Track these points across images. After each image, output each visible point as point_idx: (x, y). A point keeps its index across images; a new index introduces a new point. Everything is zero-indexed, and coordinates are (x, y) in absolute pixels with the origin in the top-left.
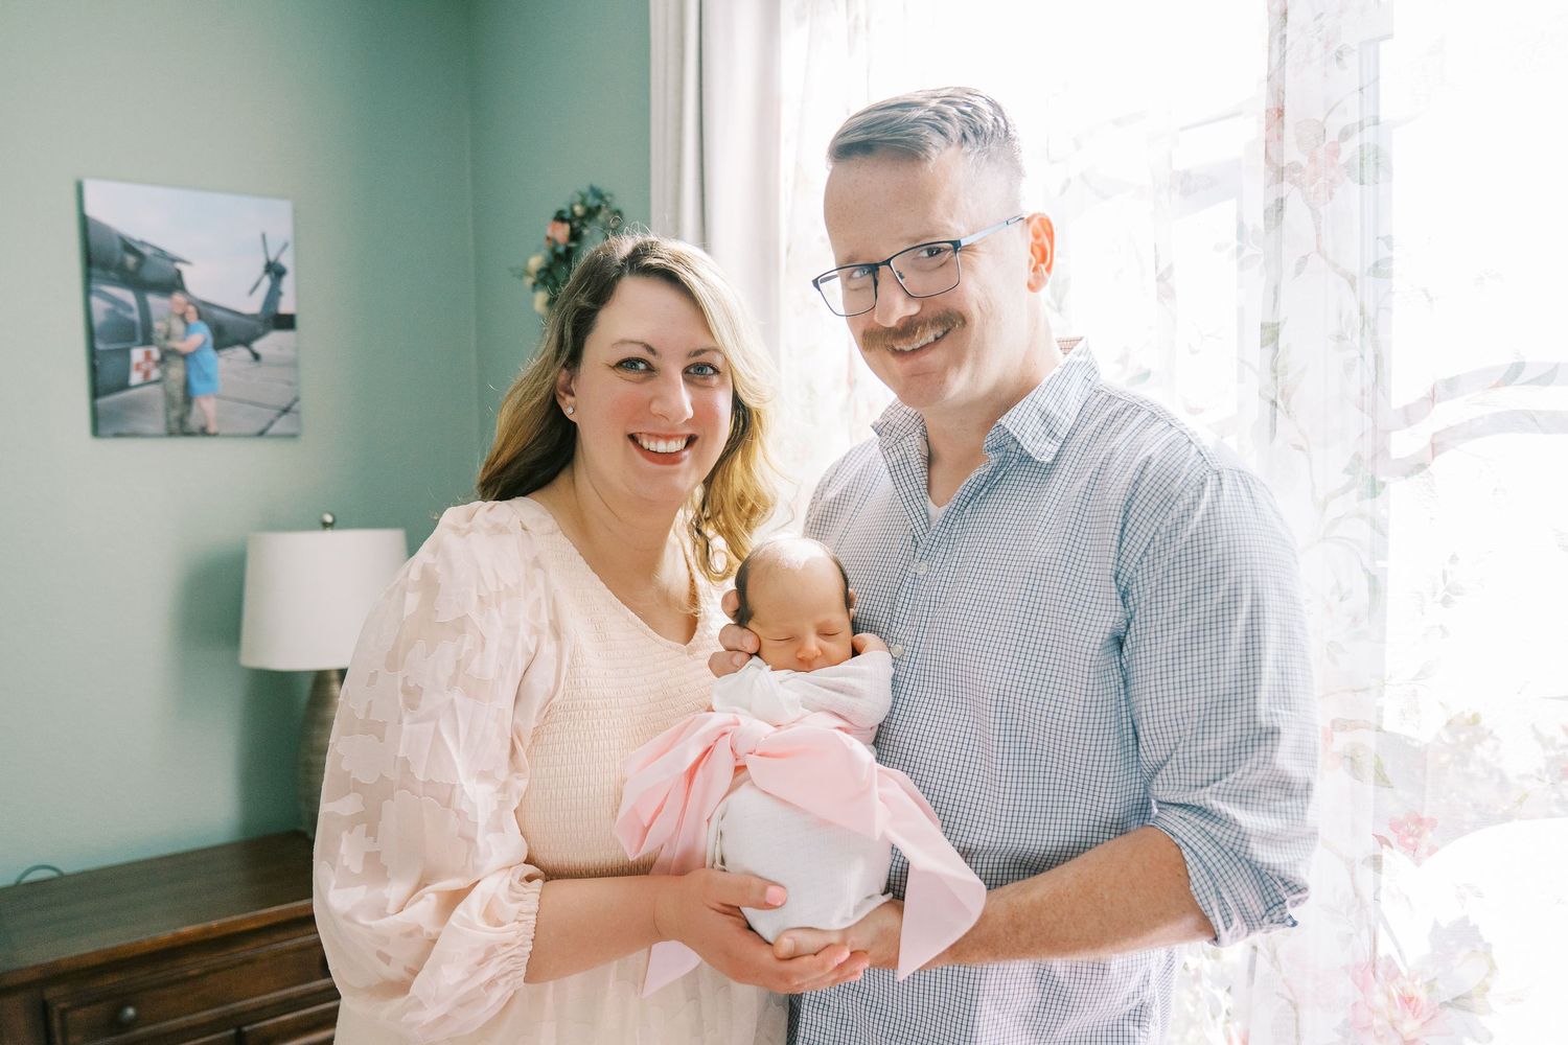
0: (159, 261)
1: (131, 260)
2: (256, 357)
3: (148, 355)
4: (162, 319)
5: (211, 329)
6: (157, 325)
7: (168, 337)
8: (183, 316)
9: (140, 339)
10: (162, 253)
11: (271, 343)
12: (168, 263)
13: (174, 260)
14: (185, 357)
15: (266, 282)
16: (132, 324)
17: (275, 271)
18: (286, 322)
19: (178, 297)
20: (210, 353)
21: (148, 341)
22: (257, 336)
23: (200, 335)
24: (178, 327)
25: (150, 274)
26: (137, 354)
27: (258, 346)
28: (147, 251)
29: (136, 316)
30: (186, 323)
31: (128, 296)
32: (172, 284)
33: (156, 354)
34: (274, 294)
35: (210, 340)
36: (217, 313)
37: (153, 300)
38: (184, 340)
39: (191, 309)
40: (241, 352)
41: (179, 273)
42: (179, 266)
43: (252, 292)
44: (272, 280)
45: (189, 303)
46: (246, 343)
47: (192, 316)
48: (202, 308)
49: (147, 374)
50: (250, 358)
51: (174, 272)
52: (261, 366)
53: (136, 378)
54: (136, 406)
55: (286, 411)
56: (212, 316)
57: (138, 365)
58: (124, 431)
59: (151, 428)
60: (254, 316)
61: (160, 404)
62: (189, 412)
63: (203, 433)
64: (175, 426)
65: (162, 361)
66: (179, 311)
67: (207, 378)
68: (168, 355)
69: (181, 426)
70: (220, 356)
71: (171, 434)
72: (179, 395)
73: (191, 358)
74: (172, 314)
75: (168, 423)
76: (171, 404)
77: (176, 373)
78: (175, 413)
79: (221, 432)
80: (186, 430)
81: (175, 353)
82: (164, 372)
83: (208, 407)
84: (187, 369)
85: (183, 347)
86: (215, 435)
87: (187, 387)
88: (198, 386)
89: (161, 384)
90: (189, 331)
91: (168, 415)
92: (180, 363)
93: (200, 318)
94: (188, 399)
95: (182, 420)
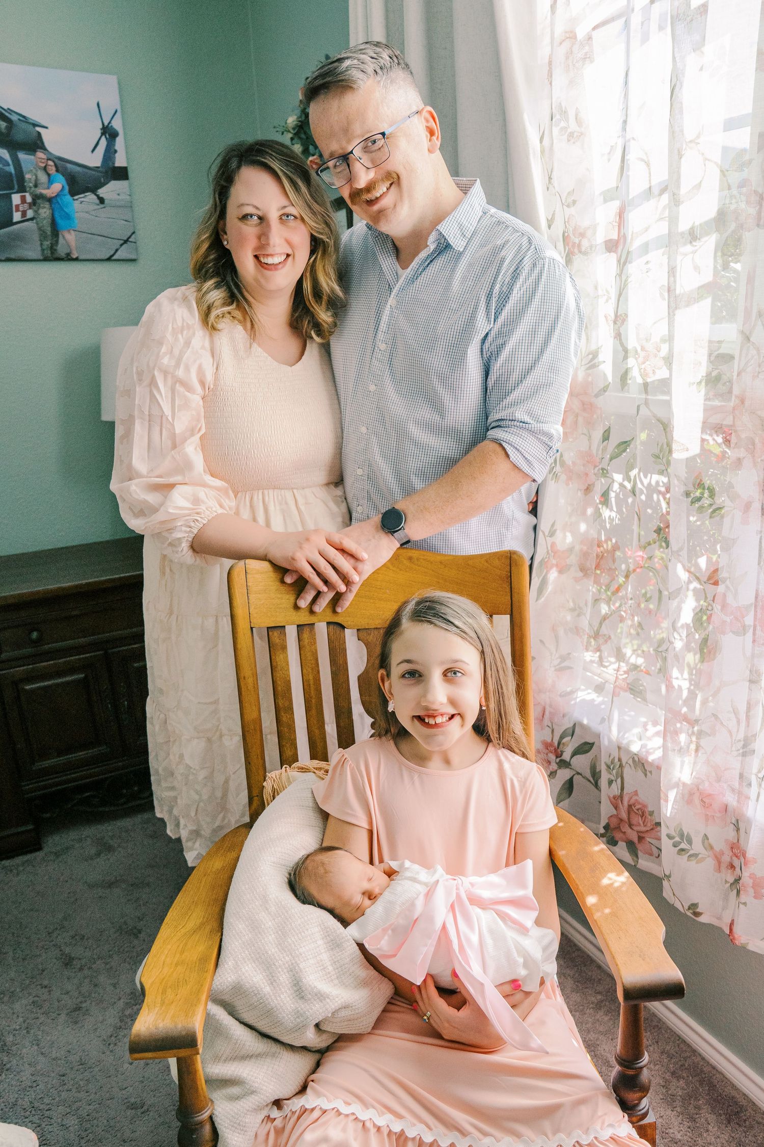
0: (23, 126)
1: (3, 125)
2: (102, 200)
3: (23, 199)
4: (30, 171)
5: (67, 180)
6: (28, 176)
7: (36, 186)
8: (45, 169)
9: (16, 187)
10: (25, 120)
11: (111, 190)
12: (31, 127)
13: (35, 125)
14: (50, 200)
15: (104, 142)
16: (11, 174)
17: (109, 133)
18: (122, 174)
19: (40, 154)
20: (68, 198)
21: (22, 189)
22: (101, 185)
23: (58, 185)
24: (43, 178)
25: (19, 136)
26: (16, 199)
27: (102, 192)
28: (13, 117)
29: (12, 169)
30: (49, 175)
31: (4, 153)
32: (35, 145)
33: (29, 199)
34: (111, 151)
35: (67, 188)
36: (69, 166)
37: (22, 156)
38: (48, 188)
40: (90, 197)
41: (39, 134)
42: (38, 129)
43: (93, 150)
44: (107, 139)
45: (48, 159)
46: (94, 190)
47: (52, 170)
48: (59, 162)
49: (24, 214)
50: (98, 201)
51: (35, 134)
52: (104, 207)
53: (17, 217)
54: (18, 238)
55: (126, 242)
56: (66, 168)
57: (17, 206)
58: (13, 256)
59: (31, 254)
60: (96, 169)
61: (36, 237)
62: (57, 242)
63: (68, 258)
64: (48, 253)
65: (34, 203)
66: (43, 165)
67: (68, 217)
68: (37, 198)
69: (52, 253)
70: (74, 200)
71: (46, 259)
72: (48, 230)
73: (54, 201)
74: (37, 167)
75: (43, 250)
76: (43, 236)
77: (45, 212)
78: (47, 243)
79: (81, 258)
80: (56, 256)
81: (41, 197)
82: (36, 212)
83: (69, 239)
84: (53, 210)
85: (48, 193)
86: (77, 259)
87: (54, 223)
88: (60, 222)
89: (35, 221)
90: (50, 181)
91: (41, 244)
92: (47, 205)
93: (57, 171)
94: (55, 232)
95: (53, 248)
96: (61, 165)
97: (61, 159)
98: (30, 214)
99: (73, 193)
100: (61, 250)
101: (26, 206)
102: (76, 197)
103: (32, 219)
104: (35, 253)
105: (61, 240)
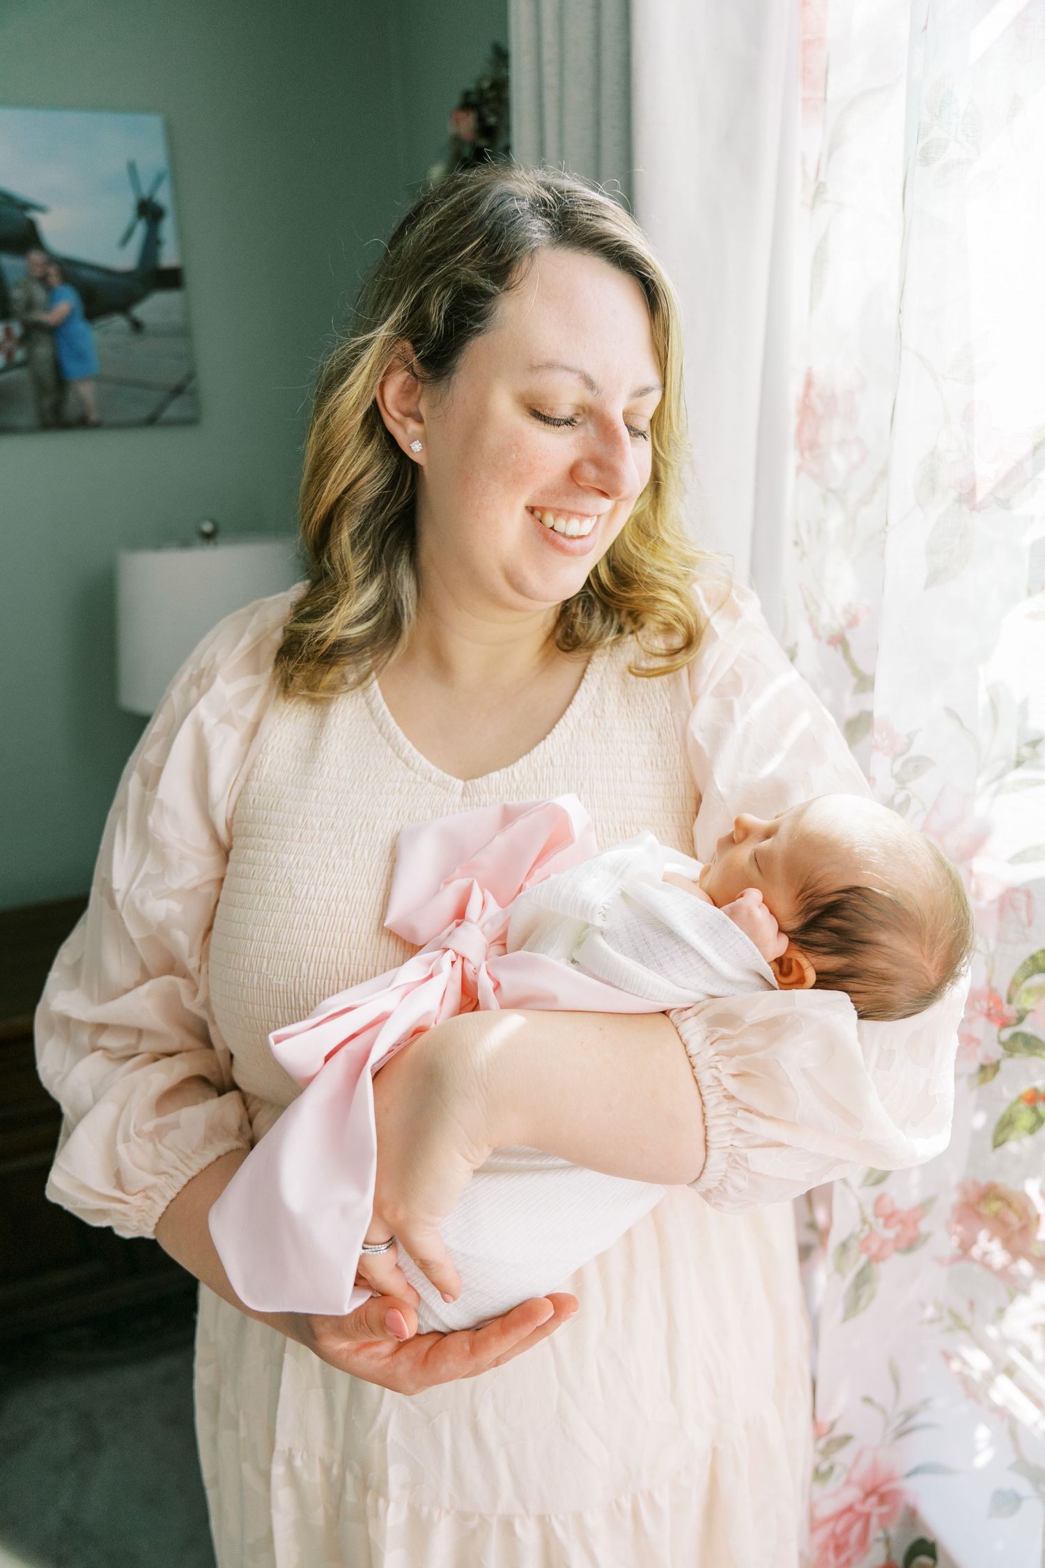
0: (9, 210)
2: (137, 326)
3: (9, 333)
4: (19, 286)
5: (80, 294)
6: (17, 294)
7: (29, 307)
8: (43, 280)
10: (10, 200)
11: (153, 308)
12: (18, 212)
13: (26, 206)
14: (53, 331)
15: (141, 229)
17: (149, 212)
18: (171, 279)
19: (36, 257)
22: (136, 299)
23: (66, 304)
24: (39, 294)
27: (138, 312)
30: (49, 288)
32: (28, 239)
33: (17, 329)
34: (152, 244)
35: (79, 311)
36: (85, 274)
37: (6, 261)
38: (48, 309)
39: (53, 271)
40: (118, 322)
41: (33, 224)
43: (125, 241)
44: (148, 224)
45: (49, 263)
46: (123, 309)
47: (54, 279)
48: (65, 267)
49: (9, 355)
50: (131, 328)
51: (27, 222)
52: (143, 338)
55: (178, 391)
56: (80, 276)
59: (21, 421)
60: (127, 275)
61: (29, 393)
62: (64, 398)
63: (83, 423)
64: (50, 416)
65: (26, 338)
66: (38, 272)
67: (81, 356)
68: (33, 330)
69: (57, 416)
70: (94, 328)
71: (45, 427)
72: (49, 379)
73: (58, 331)
74: (31, 277)
75: (41, 412)
76: (42, 390)
78: (48, 402)
79: (105, 421)
80: (64, 420)
81: (40, 327)
82: (30, 353)
83: (85, 392)
84: (55, 346)
85: (48, 318)
86: (97, 426)
87: (57, 367)
88: (71, 367)
89: (28, 366)
90: (52, 298)
91: (39, 405)
92: (47, 339)
93: (64, 281)
94: (61, 382)
95: (57, 409)
98: (19, 355)
101: (13, 344)
104: (27, 418)
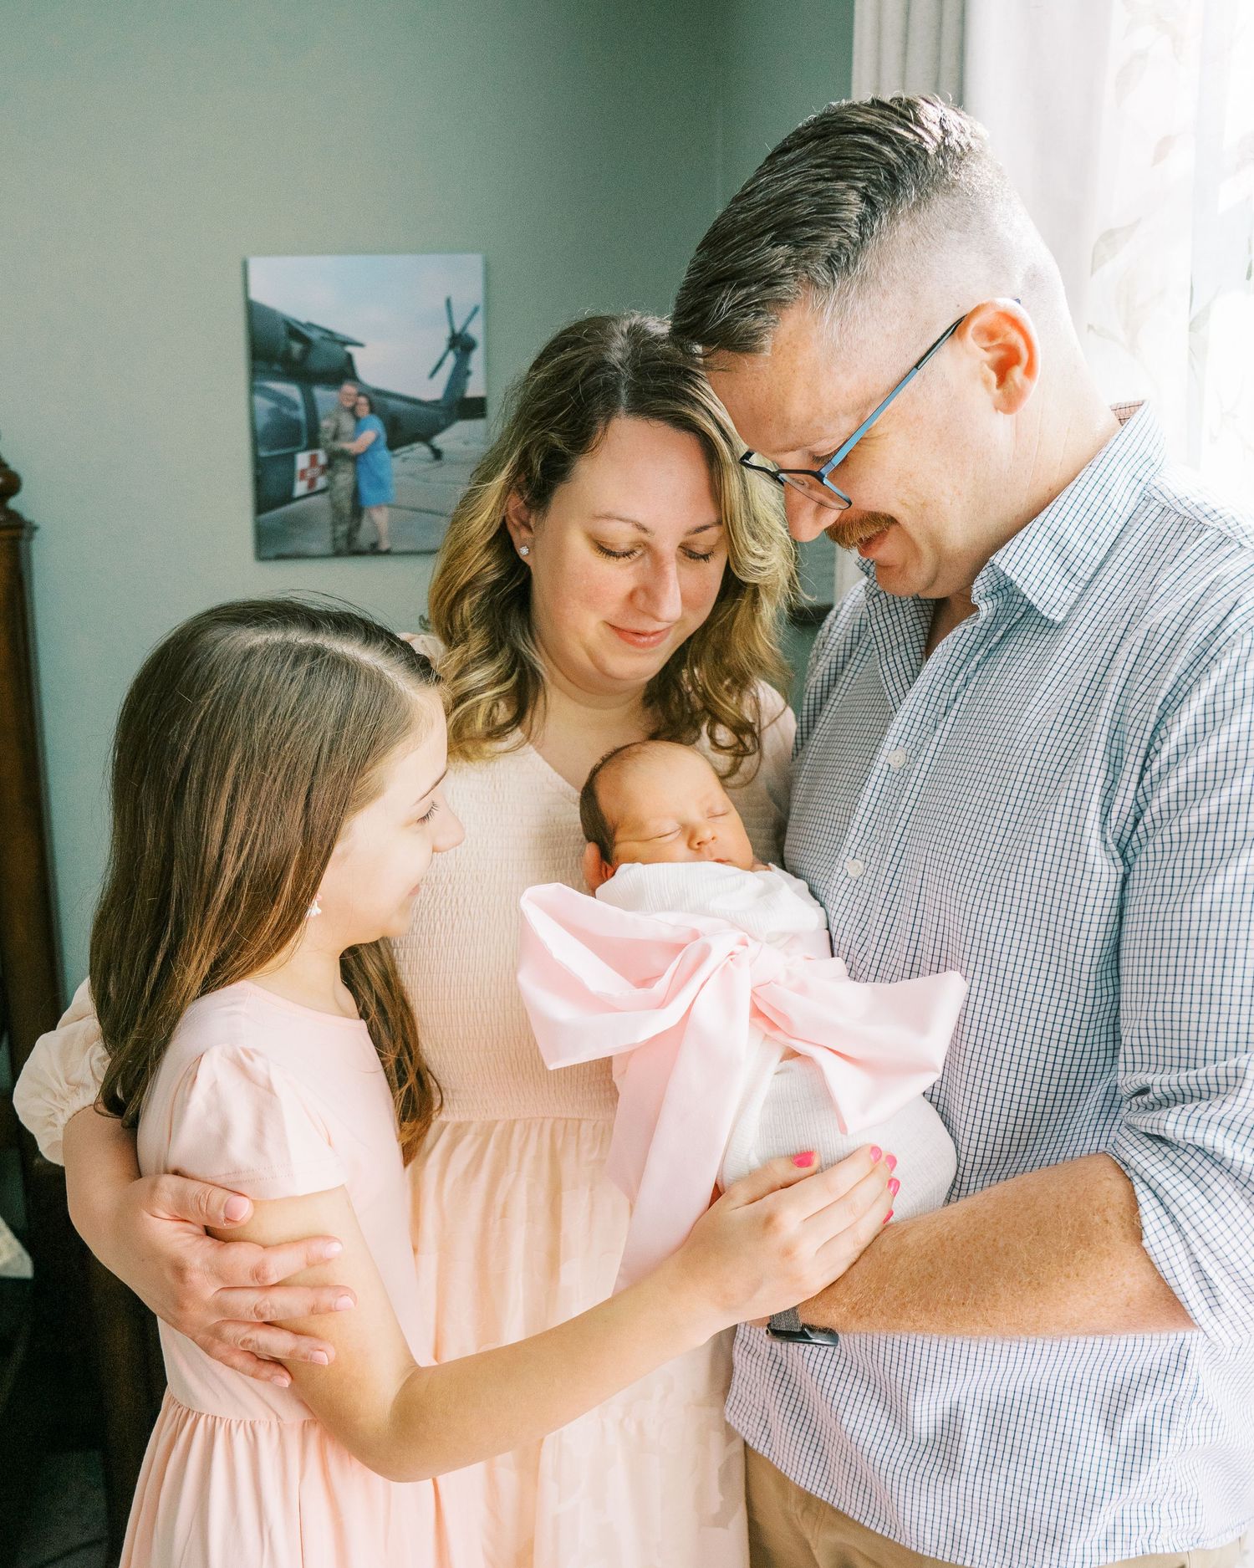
0: (327, 346)
1: (297, 347)
2: (437, 454)
3: (313, 460)
4: (329, 416)
5: (385, 424)
6: (325, 424)
7: (336, 437)
8: (352, 411)
9: (305, 442)
10: (330, 336)
11: (456, 436)
12: (337, 347)
13: (345, 343)
14: (355, 459)
15: (451, 360)
16: (298, 422)
17: (461, 344)
19: (349, 388)
20: (384, 453)
21: (314, 444)
22: (439, 429)
23: (372, 432)
24: (348, 424)
25: (317, 363)
26: (302, 460)
27: (439, 441)
28: (314, 335)
29: (301, 414)
30: (357, 419)
31: (292, 391)
32: (344, 372)
33: (322, 458)
34: (460, 374)
35: (384, 437)
36: (392, 403)
37: (320, 393)
38: (353, 439)
39: (362, 400)
40: (421, 450)
41: (349, 357)
42: (350, 349)
43: (434, 372)
44: (457, 355)
45: (360, 394)
46: (426, 438)
47: (363, 410)
48: (375, 398)
49: (312, 482)
50: (430, 456)
51: (344, 357)
52: (441, 466)
53: (300, 488)
54: (301, 522)
56: (386, 406)
57: (303, 472)
58: (286, 550)
59: (316, 547)
60: (434, 404)
61: (326, 518)
62: (358, 525)
63: (374, 550)
64: (342, 544)
65: (329, 466)
66: (349, 404)
67: (380, 484)
68: (336, 458)
69: (349, 543)
70: (394, 456)
71: (338, 554)
72: (347, 505)
73: (361, 459)
74: (341, 408)
75: (335, 540)
76: (338, 516)
77: (344, 479)
78: (343, 528)
79: (394, 549)
80: (355, 548)
81: (343, 455)
82: (331, 479)
83: (379, 519)
84: (356, 473)
85: (353, 447)
86: (388, 552)
87: (356, 495)
88: (367, 493)
89: (328, 494)
90: (359, 428)
91: (334, 531)
92: (349, 466)
93: (372, 411)
94: (358, 511)
95: (350, 536)
96: (378, 401)
97: (379, 392)
98: (321, 482)
99: (392, 445)
100: (364, 538)
101: (317, 470)
102: (397, 451)
103: (322, 491)
104: (321, 544)
105: (365, 523)
